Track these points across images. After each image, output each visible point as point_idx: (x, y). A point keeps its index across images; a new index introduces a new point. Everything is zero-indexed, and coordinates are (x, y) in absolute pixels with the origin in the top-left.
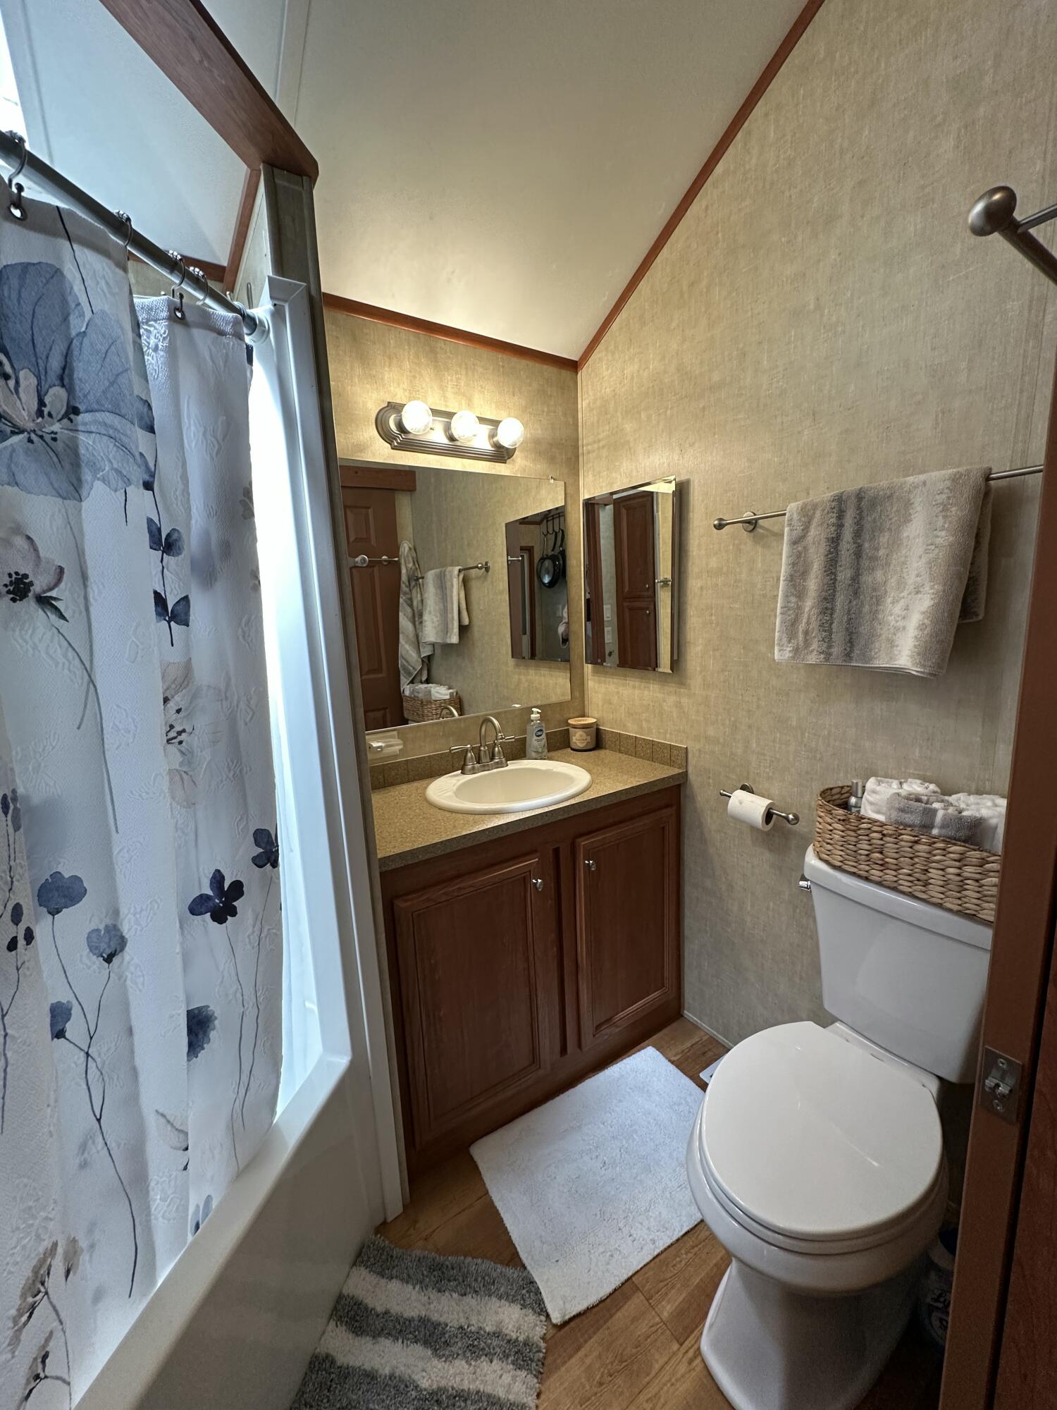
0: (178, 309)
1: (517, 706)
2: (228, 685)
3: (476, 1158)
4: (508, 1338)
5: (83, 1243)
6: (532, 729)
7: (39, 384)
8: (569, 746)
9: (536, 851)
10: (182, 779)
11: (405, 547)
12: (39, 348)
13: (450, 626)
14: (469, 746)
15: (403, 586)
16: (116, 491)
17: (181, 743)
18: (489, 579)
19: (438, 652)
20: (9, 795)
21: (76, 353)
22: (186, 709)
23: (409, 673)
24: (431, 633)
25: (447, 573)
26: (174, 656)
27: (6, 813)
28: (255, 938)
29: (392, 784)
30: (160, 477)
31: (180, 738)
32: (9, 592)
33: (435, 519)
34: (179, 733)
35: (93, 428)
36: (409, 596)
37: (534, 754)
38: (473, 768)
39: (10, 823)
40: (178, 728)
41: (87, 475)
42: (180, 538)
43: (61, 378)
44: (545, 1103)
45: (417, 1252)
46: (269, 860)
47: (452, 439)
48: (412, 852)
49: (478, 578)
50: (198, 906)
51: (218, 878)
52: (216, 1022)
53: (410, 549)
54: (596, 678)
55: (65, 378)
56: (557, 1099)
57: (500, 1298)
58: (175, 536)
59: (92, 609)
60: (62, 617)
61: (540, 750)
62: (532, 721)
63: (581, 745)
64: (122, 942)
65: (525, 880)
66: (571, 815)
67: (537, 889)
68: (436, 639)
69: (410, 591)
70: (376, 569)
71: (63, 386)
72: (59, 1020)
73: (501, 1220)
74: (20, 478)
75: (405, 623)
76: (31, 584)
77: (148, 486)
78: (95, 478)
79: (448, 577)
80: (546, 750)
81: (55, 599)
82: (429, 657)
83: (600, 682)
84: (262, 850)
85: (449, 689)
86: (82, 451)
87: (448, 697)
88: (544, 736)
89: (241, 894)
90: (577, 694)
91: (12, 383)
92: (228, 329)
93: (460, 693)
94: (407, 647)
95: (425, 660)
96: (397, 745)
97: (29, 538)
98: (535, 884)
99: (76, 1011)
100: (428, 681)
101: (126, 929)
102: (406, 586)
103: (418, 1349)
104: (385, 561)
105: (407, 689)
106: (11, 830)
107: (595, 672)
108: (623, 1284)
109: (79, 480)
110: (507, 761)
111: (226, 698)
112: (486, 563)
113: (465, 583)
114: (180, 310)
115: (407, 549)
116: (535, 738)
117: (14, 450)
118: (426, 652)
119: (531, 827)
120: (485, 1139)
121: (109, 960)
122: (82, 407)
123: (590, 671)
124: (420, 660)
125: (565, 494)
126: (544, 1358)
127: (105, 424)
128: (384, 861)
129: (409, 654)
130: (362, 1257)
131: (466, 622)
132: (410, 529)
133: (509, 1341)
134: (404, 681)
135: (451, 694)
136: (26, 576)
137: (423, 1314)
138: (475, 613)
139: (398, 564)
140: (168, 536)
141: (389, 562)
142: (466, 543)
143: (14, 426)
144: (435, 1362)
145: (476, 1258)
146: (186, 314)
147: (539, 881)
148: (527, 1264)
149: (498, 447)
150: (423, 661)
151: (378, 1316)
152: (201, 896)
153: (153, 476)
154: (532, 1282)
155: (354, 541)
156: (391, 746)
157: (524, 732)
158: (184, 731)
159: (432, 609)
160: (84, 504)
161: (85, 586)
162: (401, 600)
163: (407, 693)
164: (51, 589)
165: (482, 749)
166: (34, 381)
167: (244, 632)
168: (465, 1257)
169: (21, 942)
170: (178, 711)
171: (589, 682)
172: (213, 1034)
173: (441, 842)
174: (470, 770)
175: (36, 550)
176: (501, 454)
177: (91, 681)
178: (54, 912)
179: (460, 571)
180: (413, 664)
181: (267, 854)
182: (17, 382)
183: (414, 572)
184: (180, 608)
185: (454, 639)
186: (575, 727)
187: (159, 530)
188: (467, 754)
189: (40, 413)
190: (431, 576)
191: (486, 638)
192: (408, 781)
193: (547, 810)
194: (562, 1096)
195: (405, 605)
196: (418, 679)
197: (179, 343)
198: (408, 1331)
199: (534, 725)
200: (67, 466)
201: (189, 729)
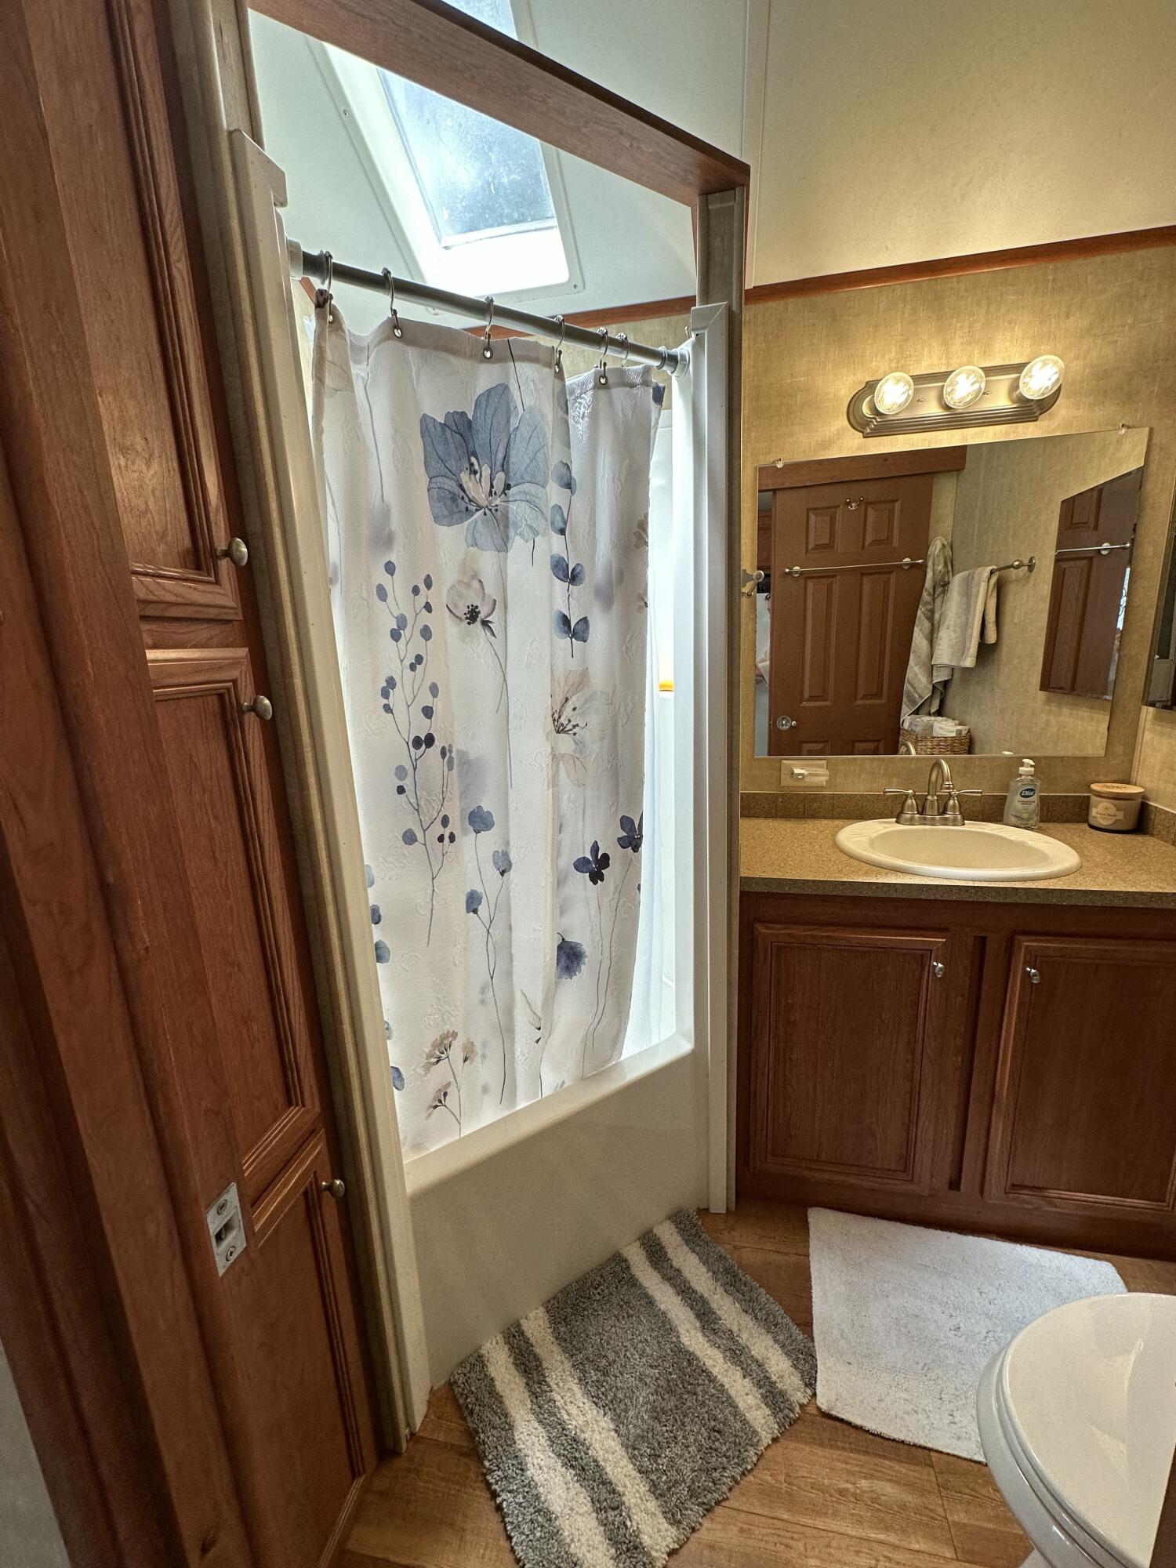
0: (601, 376)
1: (1007, 753)
2: (614, 692)
3: (810, 1220)
4: (768, 1375)
5: (478, 1048)
6: (1018, 785)
7: (491, 473)
8: (1086, 821)
9: (946, 930)
10: (574, 762)
11: (936, 546)
12: (493, 447)
13: (967, 645)
14: (911, 791)
15: (925, 594)
16: (527, 542)
17: (575, 734)
18: (1032, 581)
19: (957, 676)
20: (447, 747)
21: (512, 444)
22: (581, 708)
23: (913, 701)
24: (944, 655)
25: (976, 576)
26: (574, 665)
27: (443, 758)
28: (614, 904)
29: (813, 817)
30: (571, 525)
31: (574, 731)
32: (467, 618)
33: (980, 504)
34: (574, 727)
35: (517, 498)
36: (929, 607)
37: (1013, 820)
38: (912, 819)
39: (445, 764)
40: (573, 723)
41: (512, 533)
42: (582, 570)
43: (503, 466)
44: (914, 1225)
45: (721, 1250)
46: (630, 845)
47: (947, 408)
48: (780, 882)
49: (1018, 581)
50: (581, 865)
51: (595, 848)
52: (586, 960)
53: (944, 545)
54: (1159, 728)
55: (505, 466)
56: (932, 1231)
57: (776, 1341)
58: (578, 570)
59: (508, 629)
60: (494, 635)
61: (1025, 816)
62: (1021, 775)
63: (1103, 822)
64: (510, 865)
65: (922, 958)
66: (1008, 901)
67: (935, 974)
68: (951, 660)
69: (934, 600)
70: (893, 577)
71: (503, 470)
72: (473, 903)
73: (810, 1288)
74: (479, 541)
75: (919, 640)
76: (479, 612)
77: (562, 532)
78: (516, 534)
79: (976, 579)
80: (1036, 818)
81: (490, 622)
82: (946, 684)
83: (1162, 734)
84: (625, 834)
85: (960, 724)
86: (510, 515)
87: (954, 735)
88: (1035, 798)
89: (607, 865)
90: (1119, 749)
91: (478, 476)
92: (638, 380)
93: (974, 733)
94: (916, 669)
95: (940, 688)
96: (823, 775)
97: (480, 581)
98: (935, 967)
99: (484, 900)
100: (939, 713)
101: (513, 856)
102: (929, 595)
103: (691, 1315)
104: (906, 564)
105: (907, 720)
106: (446, 769)
107: (1157, 719)
108: (915, 1445)
109: (507, 537)
110: (964, 819)
111: (612, 703)
112: (1031, 560)
113: (1000, 588)
114: (604, 376)
115: (939, 546)
116: (1019, 798)
117: (476, 522)
118: (940, 677)
119: (938, 897)
120: (828, 1211)
121: (502, 873)
122: (512, 484)
123: (1150, 717)
124: (931, 687)
125: (1149, 447)
126: (795, 1421)
127: (525, 493)
128: (746, 881)
129: (918, 680)
130: (678, 1218)
131: (991, 638)
132: (949, 521)
133: (768, 1378)
134: (906, 710)
135: (959, 732)
136: (477, 607)
137: (706, 1295)
138: (1007, 629)
139: (924, 567)
140: (574, 570)
141: (912, 566)
142: (1011, 533)
143: (478, 505)
144: (700, 1335)
145: (771, 1295)
146: (609, 380)
147: (940, 965)
148: (816, 1339)
149: (1023, 401)
150: (934, 687)
151: (671, 1267)
152: (584, 858)
153: (565, 524)
154: (813, 1357)
155: (870, 545)
156: (817, 775)
157: (1006, 788)
158: (577, 725)
159: (952, 623)
160: (509, 554)
161: (506, 612)
162: (919, 612)
163: (906, 726)
164: (489, 615)
165: (930, 798)
166: (489, 471)
167: (627, 648)
168: (760, 1287)
169: (447, 840)
170: (574, 709)
171: (1146, 733)
172: (583, 967)
173: (814, 881)
174: (906, 820)
175: (483, 589)
176: (1028, 410)
177: (505, 680)
178: (477, 832)
179: (992, 573)
180: (919, 692)
181: (632, 840)
182: (481, 475)
183: (943, 575)
184: (579, 627)
185: (969, 662)
186: (1100, 795)
187: (567, 566)
188: (906, 800)
189: (491, 494)
190: (956, 582)
191: (1016, 662)
192: (832, 818)
193: (971, 884)
194: (939, 1232)
195: (923, 618)
196: (925, 709)
197: (601, 406)
198: (689, 1296)
199: (1021, 781)
200: (501, 527)
201: (582, 724)
